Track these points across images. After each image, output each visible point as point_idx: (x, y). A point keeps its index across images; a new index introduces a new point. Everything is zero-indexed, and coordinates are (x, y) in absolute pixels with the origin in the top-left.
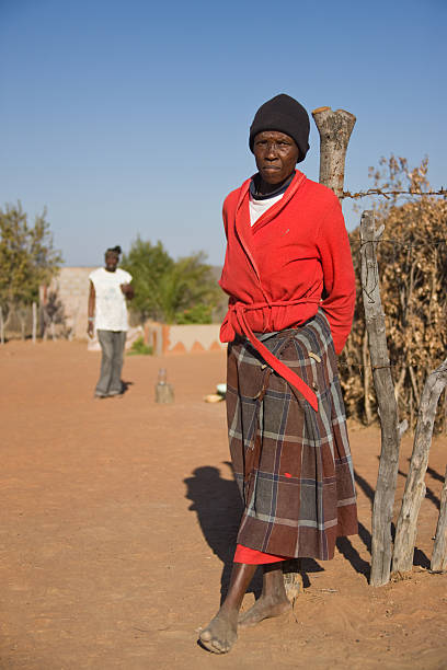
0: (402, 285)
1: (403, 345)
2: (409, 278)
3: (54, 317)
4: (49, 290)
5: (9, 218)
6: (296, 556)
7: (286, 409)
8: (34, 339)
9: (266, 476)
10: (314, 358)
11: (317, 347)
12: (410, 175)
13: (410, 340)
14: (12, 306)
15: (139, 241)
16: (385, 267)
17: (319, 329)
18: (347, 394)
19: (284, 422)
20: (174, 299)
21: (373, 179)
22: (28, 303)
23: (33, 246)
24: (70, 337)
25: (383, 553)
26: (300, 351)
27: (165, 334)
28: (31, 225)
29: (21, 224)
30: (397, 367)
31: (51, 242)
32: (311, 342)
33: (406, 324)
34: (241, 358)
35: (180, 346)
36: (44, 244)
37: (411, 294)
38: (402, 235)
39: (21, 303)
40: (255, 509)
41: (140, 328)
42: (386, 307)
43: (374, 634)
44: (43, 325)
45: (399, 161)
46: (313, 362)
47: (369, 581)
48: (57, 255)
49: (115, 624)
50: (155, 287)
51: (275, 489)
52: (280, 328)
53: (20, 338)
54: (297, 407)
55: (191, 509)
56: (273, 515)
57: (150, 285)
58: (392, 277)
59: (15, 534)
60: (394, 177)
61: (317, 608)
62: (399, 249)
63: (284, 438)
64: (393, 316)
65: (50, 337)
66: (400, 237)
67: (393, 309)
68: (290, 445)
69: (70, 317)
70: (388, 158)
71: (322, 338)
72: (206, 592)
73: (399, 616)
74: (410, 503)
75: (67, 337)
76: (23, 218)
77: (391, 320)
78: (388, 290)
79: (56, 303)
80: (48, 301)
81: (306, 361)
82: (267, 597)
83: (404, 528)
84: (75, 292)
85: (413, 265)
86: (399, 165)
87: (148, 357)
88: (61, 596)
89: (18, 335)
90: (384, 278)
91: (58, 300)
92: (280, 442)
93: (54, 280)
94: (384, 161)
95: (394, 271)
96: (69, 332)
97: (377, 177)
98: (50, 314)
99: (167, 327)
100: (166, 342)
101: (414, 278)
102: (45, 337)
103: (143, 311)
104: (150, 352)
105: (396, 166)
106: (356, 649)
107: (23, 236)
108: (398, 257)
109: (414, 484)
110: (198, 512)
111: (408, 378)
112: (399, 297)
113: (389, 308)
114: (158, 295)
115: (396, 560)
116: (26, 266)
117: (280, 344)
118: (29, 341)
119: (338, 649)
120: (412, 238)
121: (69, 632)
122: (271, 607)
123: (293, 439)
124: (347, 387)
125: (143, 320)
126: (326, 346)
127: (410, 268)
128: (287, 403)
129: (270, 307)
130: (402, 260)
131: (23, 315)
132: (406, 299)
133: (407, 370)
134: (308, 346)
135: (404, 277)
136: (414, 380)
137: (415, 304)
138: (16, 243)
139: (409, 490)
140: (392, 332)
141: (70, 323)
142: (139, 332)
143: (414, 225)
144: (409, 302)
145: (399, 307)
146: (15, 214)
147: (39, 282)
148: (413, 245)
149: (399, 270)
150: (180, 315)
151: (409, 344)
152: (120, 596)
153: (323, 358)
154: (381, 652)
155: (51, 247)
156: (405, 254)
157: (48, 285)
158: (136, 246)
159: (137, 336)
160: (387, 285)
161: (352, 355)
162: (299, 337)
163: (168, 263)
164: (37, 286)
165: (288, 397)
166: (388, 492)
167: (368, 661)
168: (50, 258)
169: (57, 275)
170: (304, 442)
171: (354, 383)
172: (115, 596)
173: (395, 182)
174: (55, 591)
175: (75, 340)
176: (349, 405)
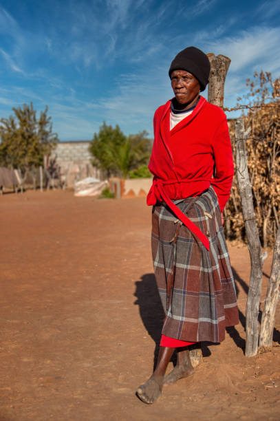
0: (268, 155)
1: (269, 194)
2: (272, 151)
3: (54, 175)
4: (50, 158)
5: (25, 114)
6: (198, 340)
7: (190, 249)
8: (41, 190)
9: (178, 292)
10: (208, 216)
11: (209, 209)
12: (273, 85)
13: (274, 190)
14: (27, 169)
15: (105, 126)
16: (257, 144)
17: (210, 197)
18: (235, 224)
19: (188, 257)
20: (127, 162)
21: (249, 87)
22: (38, 165)
23: (40, 131)
24: (64, 187)
25: (253, 336)
26: (199, 212)
27: (122, 185)
28: (38, 117)
29: (32, 117)
30: (266, 207)
31: (51, 128)
32: (205, 205)
33: (271, 181)
34: (161, 216)
35: (132, 192)
36: (47, 129)
37: (274, 161)
38: (268, 123)
39: (33, 166)
40: (171, 312)
41: (106, 182)
42: (258, 170)
43: (247, 389)
44: (46, 180)
45: (265, 75)
46: (207, 218)
47: (244, 353)
48: (55, 136)
49: (86, 384)
50: (116, 155)
51: (184, 300)
52: (186, 197)
53: (32, 189)
54: (197, 247)
55: (136, 303)
56: (183, 316)
57: (113, 153)
58: (262, 150)
59: (25, 323)
60: (264, 85)
61: (211, 372)
62: (266, 132)
63: (189, 267)
64: (263, 175)
65: (51, 188)
66: (267, 125)
67: (263, 171)
68: (192, 272)
69: (63, 174)
70: (259, 74)
71: (212, 203)
72: (143, 361)
73: (263, 377)
74: (270, 303)
75: (61, 187)
76: (34, 113)
77: (262, 177)
78: (260, 159)
79: (54, 166)
80: (49, 165)
81: (202, 218)
82: (180, 367)
83: (266, 319)
84: (66, 159)
85: (275, 142)
86: (266, 78)
87: (112, 200)
88: (53, 365)
89: (31, 186)
90: (257, 151)
91: (56, 164)
92: (186, 270)
93: (52, 151)
94: (256, 75)
95: (263, 146)
96: (63, 183)
97: (252, 85)
98: (51, 173)
99: (123, 180)
100: (123, 190)
101: (276, 151)
102: (48, 187)
103: (108, 169)
104: (113, 196)
105: (264, 78)
106: (235, 400)
107: (34, 125)
108: (266, 137)
109: (272, 292)
110: (140, 306)
111: (272, 214)
112: (266, 163)
113: (260, 170)
114: (118, 160)
115: (262, 339)
116: (36, 144)
117: (186, 207)
118: (38, 190)
119: (224, 400)
120: (274, 125)
121: (57, 390)
122: (183, 373)
123: (195, 268)
124: (234, 220)
125: (108, 175)
126: (214, 208)
127: (273, 144)
128: (191, 245)
129: (179, 183)
130: (268, 139)
131: (35, 173)
132: (271, 164)
133: (272, 209)
134: (204, 208)
135: (269, 150)
136: (276, 215)
137: (276, 167)
138: (29, 129)
139: (269, 295)
140: (262, 185)
141: (63, 178)
142: (106, 184)
143: (276, 116)
144: (273, 166)
145: (267, 169)
146: (28, 111)
147: (43, 153)
148: (275, 129)
149: (266, 146)
150: (132, 172)
151: (273, 193)
152: (89, 365)
153: (213, 215)
154: (251, 401)
155: (51, 131)
156: (270, 136)
157: (49, 155)
158: (103, 129)
159: (105, 186)
160: (259, 156)
161: (237, 199)
162: (198, 202)
163: (123, 139)
164: (42, 156)
165: (191, 241)
166: (256, 298)
167: (243, 408)
168: (50, 138)
169: (54, 149)
170: (201, 269)
171: (239, 218)
172: (86, 365)
173: (263, 88)
174: (49, 362)
175: (66, 189)
176: (235, 232)
